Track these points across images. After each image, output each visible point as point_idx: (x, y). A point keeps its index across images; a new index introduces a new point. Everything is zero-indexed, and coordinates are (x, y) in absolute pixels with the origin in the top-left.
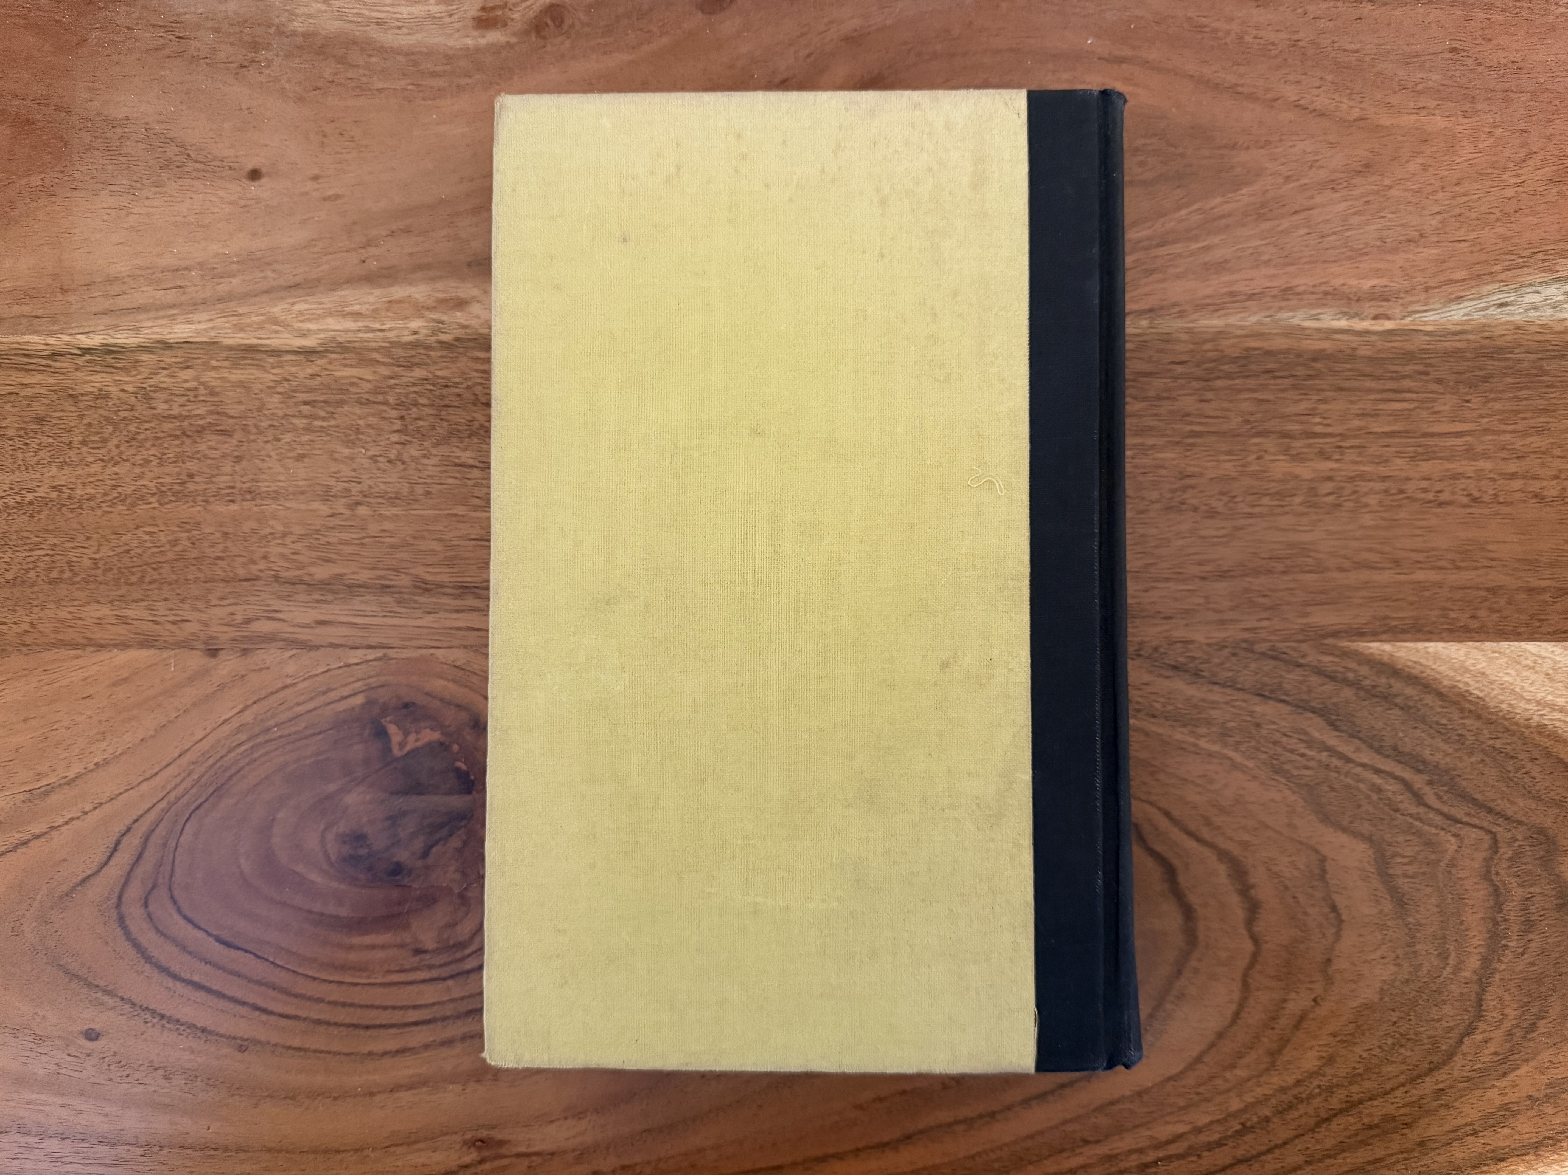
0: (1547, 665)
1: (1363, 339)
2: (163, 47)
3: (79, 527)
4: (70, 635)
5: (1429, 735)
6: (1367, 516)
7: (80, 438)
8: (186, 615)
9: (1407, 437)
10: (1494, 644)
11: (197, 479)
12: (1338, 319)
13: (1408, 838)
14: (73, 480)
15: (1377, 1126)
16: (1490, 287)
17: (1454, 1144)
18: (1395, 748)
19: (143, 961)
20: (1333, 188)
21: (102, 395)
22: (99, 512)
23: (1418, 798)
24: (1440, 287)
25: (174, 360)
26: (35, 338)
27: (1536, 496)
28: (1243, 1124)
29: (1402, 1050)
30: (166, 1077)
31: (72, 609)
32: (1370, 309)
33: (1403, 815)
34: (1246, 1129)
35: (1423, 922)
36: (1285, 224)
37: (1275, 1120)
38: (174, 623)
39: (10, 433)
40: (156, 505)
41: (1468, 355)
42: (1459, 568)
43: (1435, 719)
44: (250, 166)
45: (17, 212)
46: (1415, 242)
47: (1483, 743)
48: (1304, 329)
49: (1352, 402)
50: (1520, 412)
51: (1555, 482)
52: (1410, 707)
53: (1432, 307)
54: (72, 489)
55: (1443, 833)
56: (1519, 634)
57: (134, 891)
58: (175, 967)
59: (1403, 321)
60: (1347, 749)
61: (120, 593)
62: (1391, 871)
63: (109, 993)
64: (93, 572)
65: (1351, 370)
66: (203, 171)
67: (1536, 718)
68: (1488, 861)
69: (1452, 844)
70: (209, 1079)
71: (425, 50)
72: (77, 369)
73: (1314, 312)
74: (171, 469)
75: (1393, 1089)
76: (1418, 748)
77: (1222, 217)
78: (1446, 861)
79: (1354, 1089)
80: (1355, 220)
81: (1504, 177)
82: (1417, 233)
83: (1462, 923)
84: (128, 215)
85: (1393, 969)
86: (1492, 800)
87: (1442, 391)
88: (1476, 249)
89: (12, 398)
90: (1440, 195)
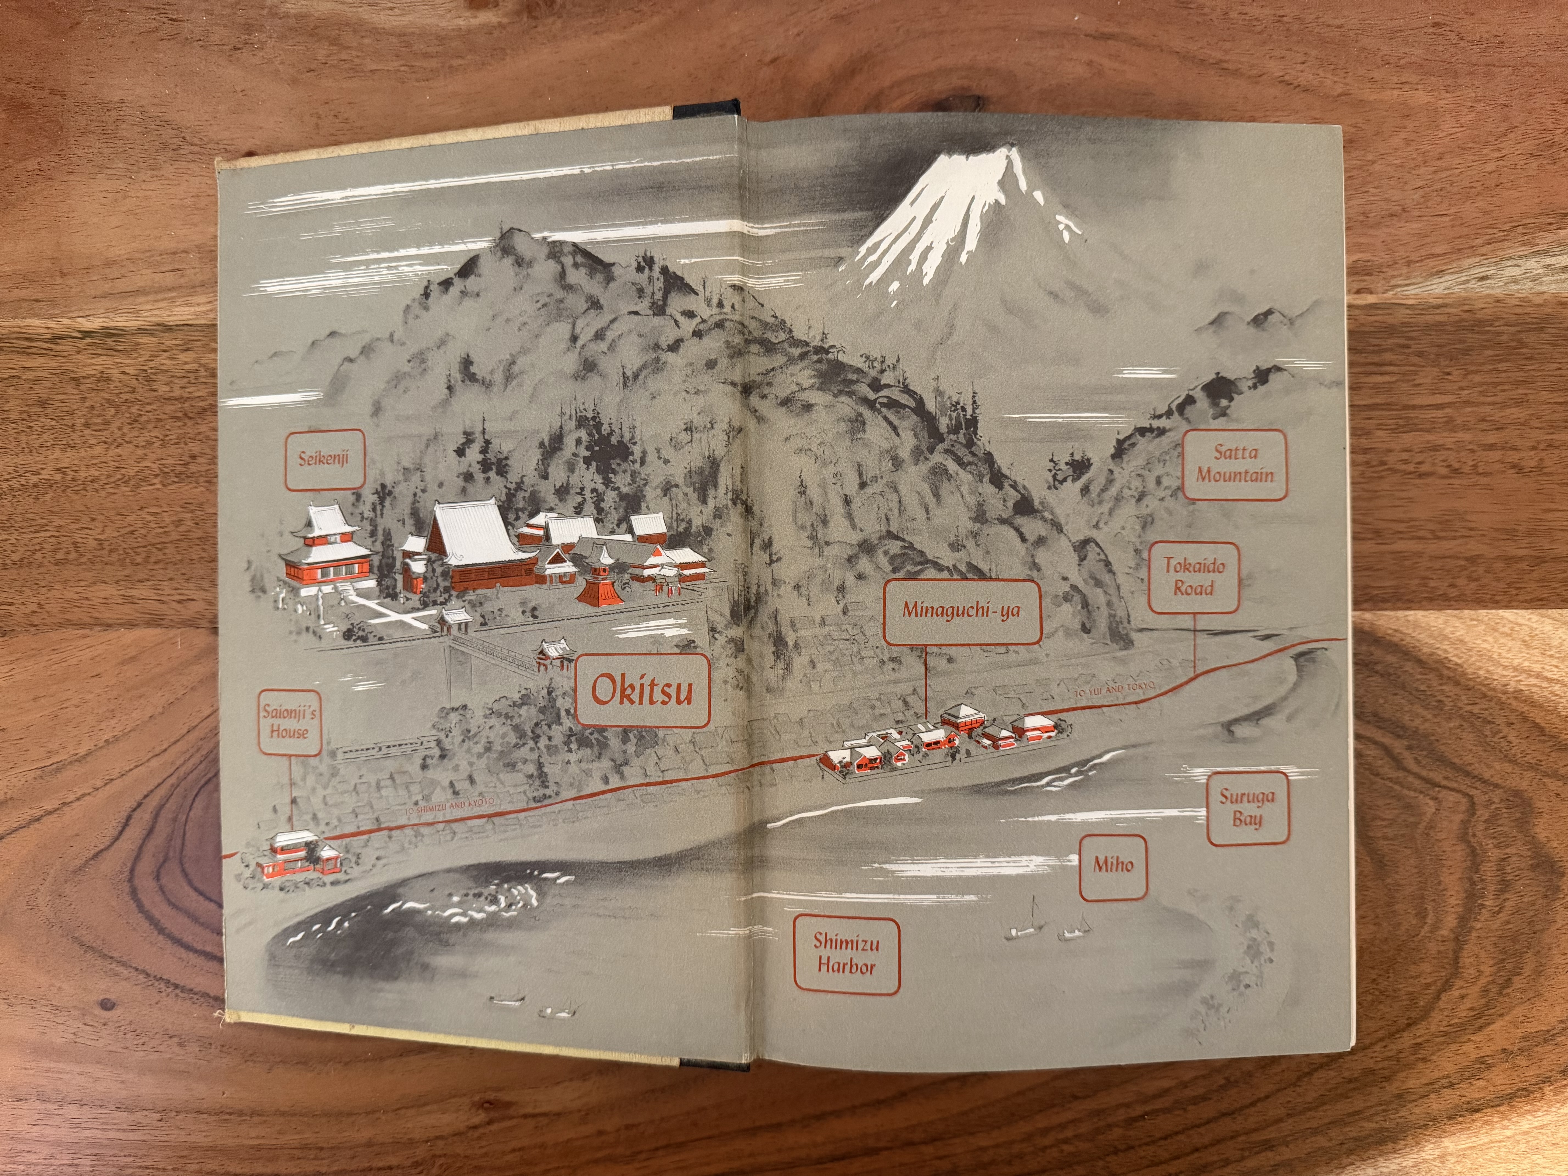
0: (1524, 633)
2: (157, 30)
3: (83, 508)
4: (76, 615)
5: (1409, 701)
7: (83, 421)
8: (192, 594)
9: (1388, 410)
10: (1473, 612)
11: (200, 460)
13: (1388, 801)
14: (76, 462)
15: (1356, 1079)
16: (1470, 261)
17: (1432, 1096)
18: (1375, 715)
19: (156, 933)
21: (104, 378)
22: (103, 494)
23: (1398, 763)
24: (1422, 261)
25: (174, 342)
26: (36, 322)
27: (1514, 467)
28: (1227, 1079)
29: (1381, 1007)
30: (181, 1045)
31: (79, 590)
33: (1383, 779)
34: (1229, 1084)
35: (1401, 882)
37: (1258, 1075)
38: (179, 602)
39: (13, 416)
40: (159, 486)
41: (1449, 328)
42: (1438, 538)
43: (1415, 685)
44: (245, 149)
45: (14, 196)
46: (1397, 216)
47: (1461, 708)
50: (1500, 384)
51: (1533, 452)
52: (1390, 675)
53: (1413, 281)
54: (76, 471)
55: (1421, 796)
56: (1497, 602)
57: (146, 865)
58: (188, 938)
59: (1385, 295)
61: (126, 573)
62: (1371, 834)
63: (124, 964)
64: (99, 553)
66: (199, 153)
67: (1513, 684)
68: (1465, 823)
69: (1430, 807)
70: (223, 1046)
71: (417, 31)
72: (79, 352)
74: (173, 450)
75: (1372, 1044)
76: (1398, 715)
78: (1425, 824)
81: (1485, 151)
82: (1399, 208)
83: (1440, 883)
84: (125, 198)
85: (1373, 928)
86: (1470, 764)
87: (1423, 364)
88: (1457, 223)
89: (15, 381)
90: (1422, 169)
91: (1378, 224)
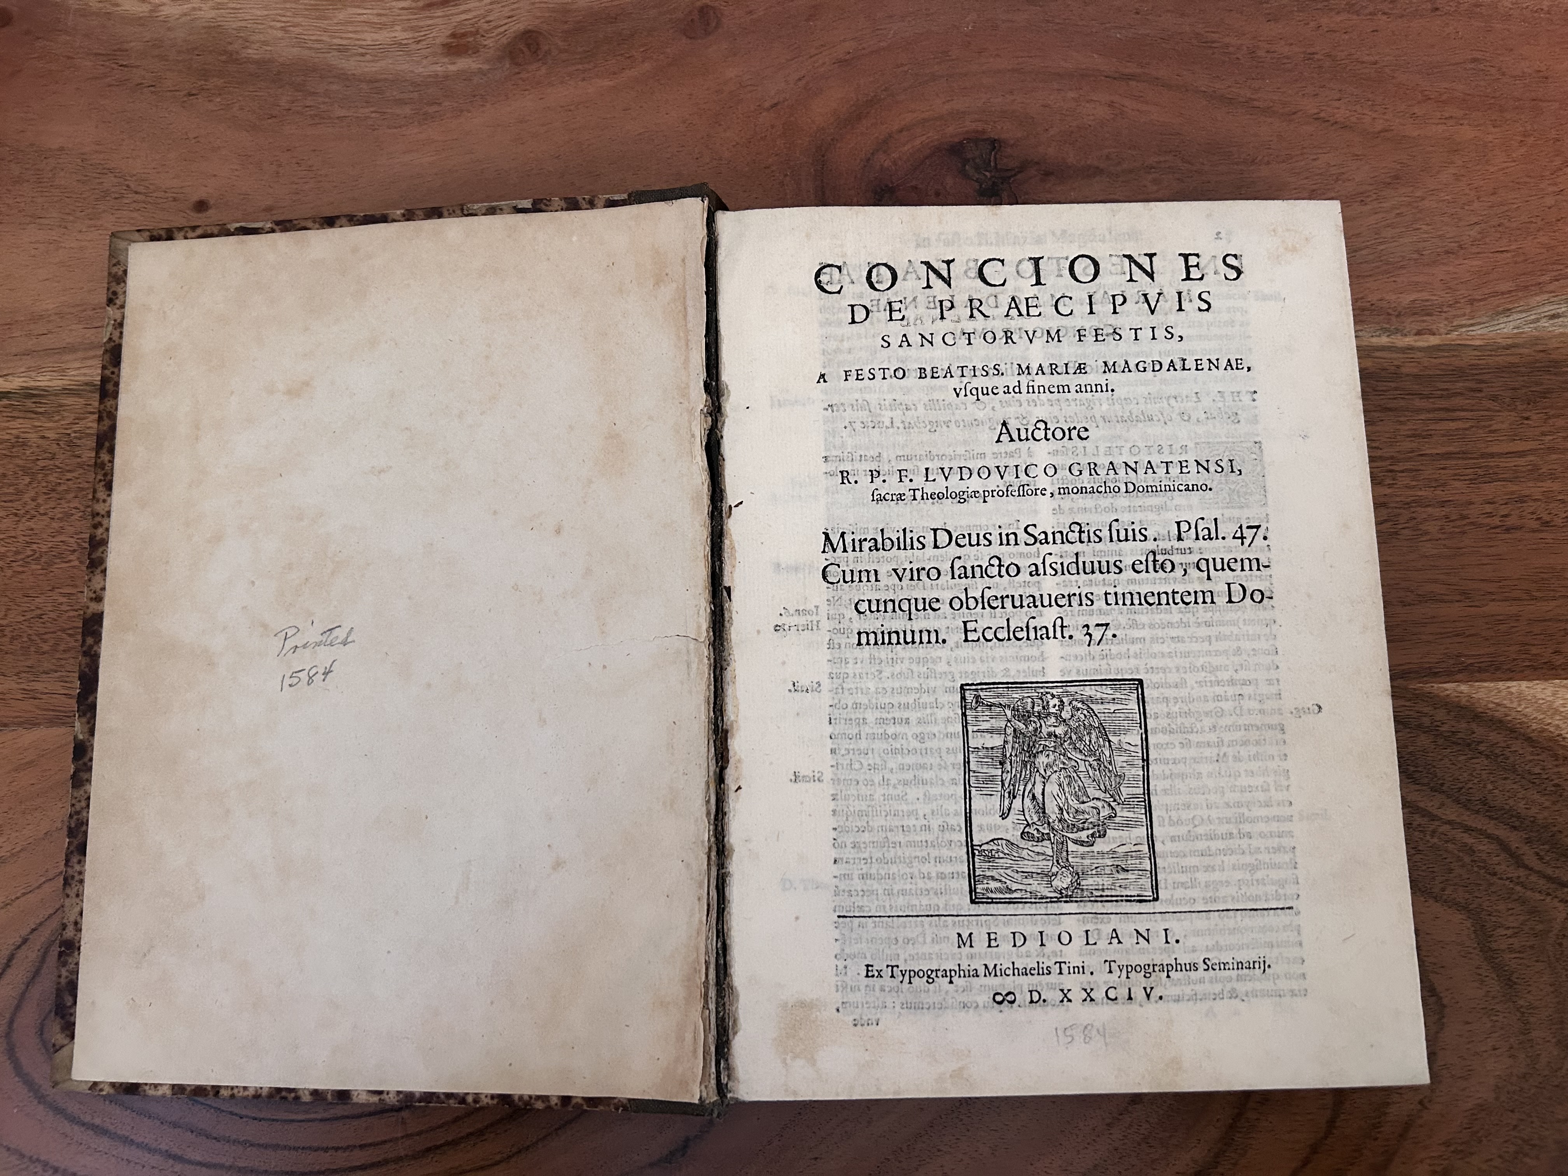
1: (1406, 356)
2: (105, 76)
5: (1522, 786)
6: (1428, 544)
9: (1463, 459)
12: (1379, 336)
13: (1510, 906)
16: (1538, 299)
18: (1484, 802)
20: (1362, 201)
21: (19, 443)
22: (9, 573)
23: (1517, 860)
24: (1485, 299)
32: (1411, 324)
33: (1501, 878)
35: (1537, 1004)
41: (1523, 369)
42: (1535, 599)
43: (1527, 768)
44: (195, 198)
46: (1453, 253)
49: (1401, 423)
52: (1497, 756)
53: (1479, 320)
55: (1549, 898)
57: (29, 1015)
59: (1449, 336)
60: (1430, 804)
61: (29, 663)
62: (1494, 946)
65: (1396, 389)
71: (390, 77)
76: (1511, 802)
78: (1555, 932)
80: (1388, 233)
81: (1542, 186)
82: (1456, 245)
84: (58, 249)
85: (1508, 1062)
87: (1498, 408)
88: (1519, 259)
90: (1476, 205)
91: (1434, 262)
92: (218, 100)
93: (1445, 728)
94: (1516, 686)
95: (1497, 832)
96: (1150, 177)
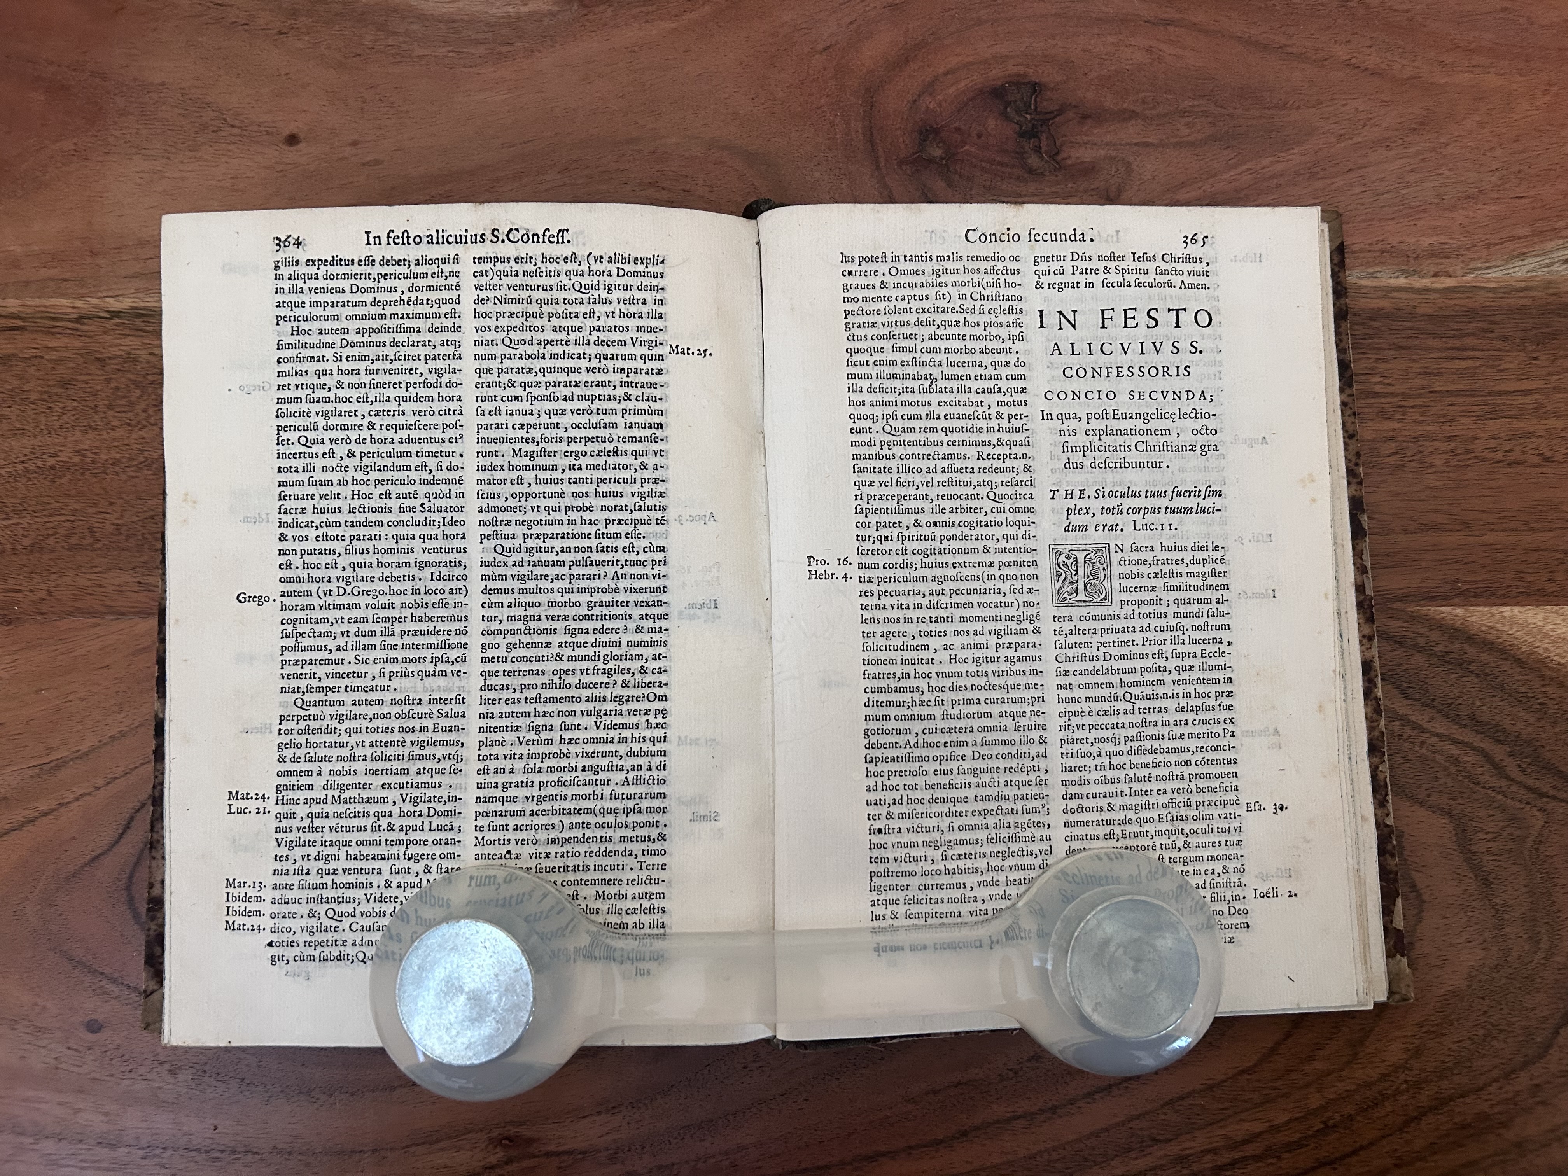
1: (1423, 297)
2: (202, 14)
3: (102, 492)
4: (89, 603)
5: (1509, 703)
6: (1433, 477)
7: (106, 402)
9: (1474, 396)
12: (1397, 277)
13: (1491, 813)
14: (97, 444)
15: (1469, 1125)
16: (1553, 243)
18: (1472, 717)
20: (1388, 146)
21: (130, 358)
22: (124, 477)
23: (1500, 770)
24: (1502, 243)
26: (64, 302)
28: (1324, 1122)
29: (1494, 1043)
30: (173, 1072)
31: (93, 576)
32: (1429, 267)
33: (1484, 788)
34: (1328, 1128)
35: (1511, 902)
36: (1339, 182)
37: (1359, 1118)
39: (34, 396)
41: (1534, 311)
42: (1532, 529)
43: (1515, 687)
44: (287, 132)
45: (48, 177)
46: (1474, 198)
48: (1361, 287)
49: (1414, 361)
52: (1487, 675)
53: (1494, 263)
54: (96, 453)
55: (1528, 808)
59: (1464, 278)
60: (1421, 718)
62: (1474, 848)
63: (114, 981)
64: (115, 538)
65: (1411, 328)
66: (240, 135)
69: (1538, 820)
70: (218, 1074)
71: (466, 18)
72: (105, 333)
73: (1371, 270)
75: (1485, 1085)
76: (1497, 718)
77: (1272, 177)
78: (1532, 838)
79: (1445, 1084)
80: (1412, 178)
82: (1477, 190)
84: (161, 178)
85: (1481, 953)
87: (1507, 348)
88: (1537, 205)
89: (36, 361)
90: (1499, 152)
91: (1455, 206)
92: (307, 38)
93: (1439, 648)
94: (1507, 611)
95: (1482, 745)
96: (1183, 121)
